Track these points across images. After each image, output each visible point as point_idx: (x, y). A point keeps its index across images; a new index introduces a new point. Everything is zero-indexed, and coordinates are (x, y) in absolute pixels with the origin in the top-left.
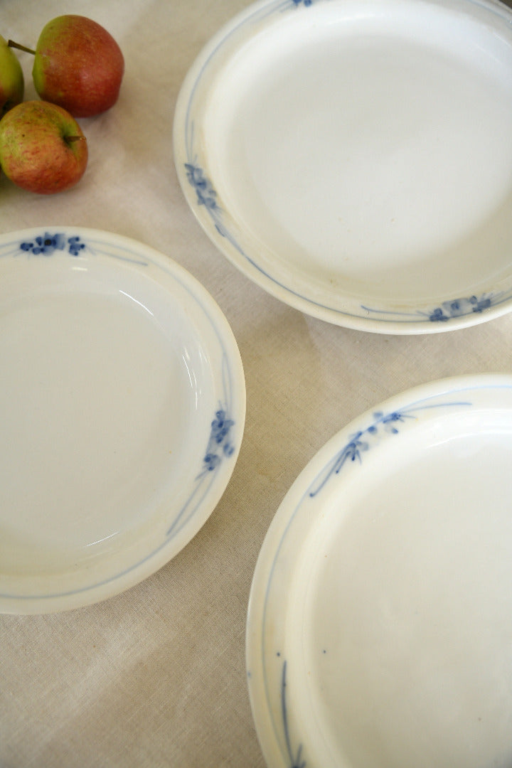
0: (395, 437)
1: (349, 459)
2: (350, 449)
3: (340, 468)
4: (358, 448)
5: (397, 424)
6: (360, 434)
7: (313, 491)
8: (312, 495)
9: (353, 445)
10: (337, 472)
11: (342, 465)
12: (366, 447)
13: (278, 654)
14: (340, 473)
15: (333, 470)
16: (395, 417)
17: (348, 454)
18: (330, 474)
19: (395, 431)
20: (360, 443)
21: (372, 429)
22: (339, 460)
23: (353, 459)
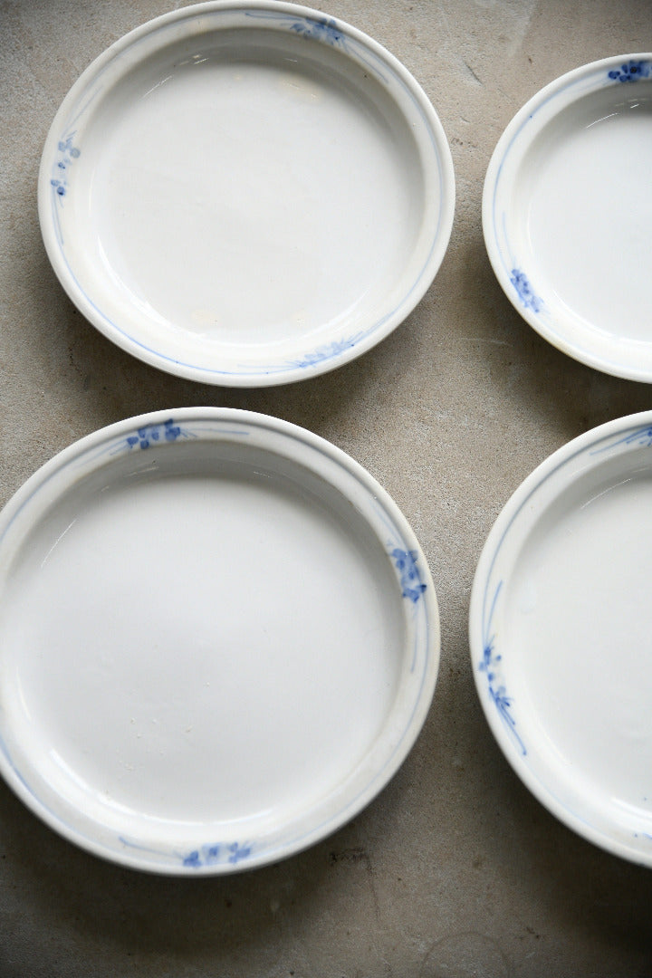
0: (503, 661)
1: (507, 707)
2: (500, 703)
3: (511, 719)
4: (501, 696)
5: (494, 654)
6: (491, 690)
7: (521, 751)
8: (525, 753)
9: (497, 700)
10: (514, 723)
11: (509, 716)
12: (503, 689)
13: (636, 836)
14: (516, 722)
15: (510, 726)
16: (487, 652)
17: (503, 708)
18: (513, 730)
19: (499, 658)
20: (498, 693)
21: (491, 677)
22: (505, 717)
23: (508, 705)
